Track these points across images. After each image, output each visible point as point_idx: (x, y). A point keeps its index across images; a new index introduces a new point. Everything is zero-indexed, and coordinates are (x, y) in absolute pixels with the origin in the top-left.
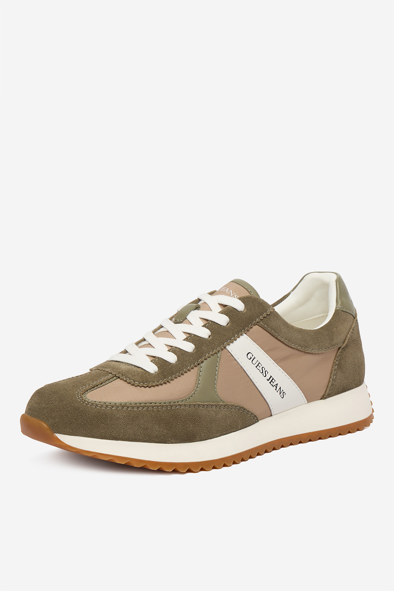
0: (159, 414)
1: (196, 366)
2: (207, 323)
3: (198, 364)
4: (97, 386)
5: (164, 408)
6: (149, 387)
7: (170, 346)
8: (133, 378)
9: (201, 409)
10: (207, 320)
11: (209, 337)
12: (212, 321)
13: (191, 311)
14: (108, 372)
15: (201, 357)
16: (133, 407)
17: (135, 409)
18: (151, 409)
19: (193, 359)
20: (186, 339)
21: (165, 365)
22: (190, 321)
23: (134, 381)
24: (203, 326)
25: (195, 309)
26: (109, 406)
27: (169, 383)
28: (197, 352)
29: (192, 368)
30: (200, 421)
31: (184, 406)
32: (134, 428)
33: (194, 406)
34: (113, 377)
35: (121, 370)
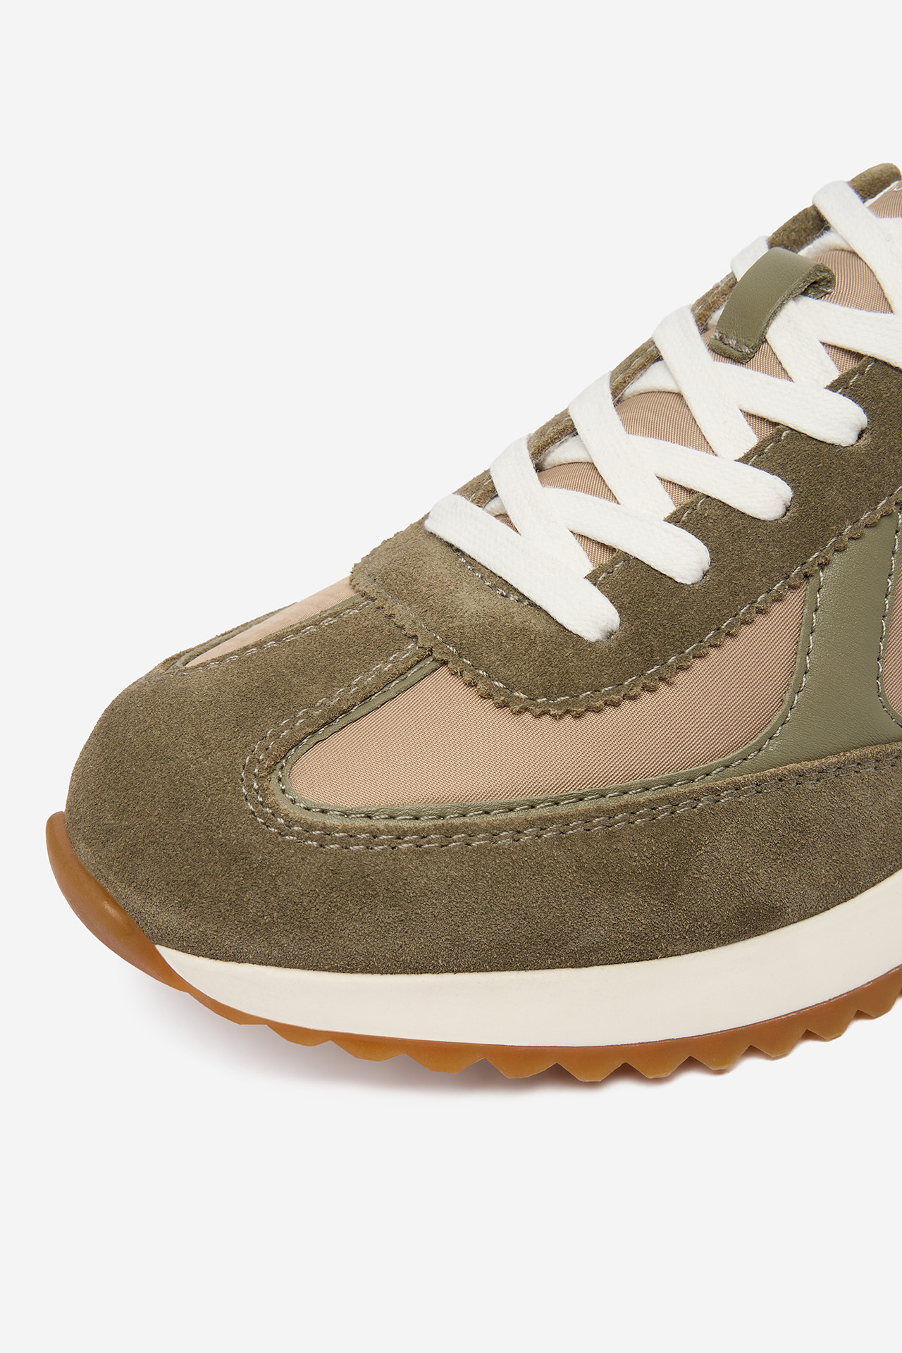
0: (617, 850)
1: (793, 588)
2: (853, 373)
3: (807, 576)
4: (346, 712)
5: (641, 816)
6: (576, 718)
7: (681, 486)
8: (504, 672)
9: (812, 791)
10: (858, 356)
11: (860, 436)
12: (876, 360)
13: (782, 305)
14: (402, 627)
15: (816, 543)
16: (493, 832)
17: (505, 841)
18: (576, 827)
19: (783, 555)
20: (755, 458)
21: (653, 595)
22: (780, 358)
23: (510, 687)
24: (833, 387)
25: (805, 293)
26: (382, 833)
27: (670, 684)
28: (797, 520)
29: (779, 599)
30: (803, 845)
31: (730, 795)
32: (496, 925)
33: (780, 780)
34: (418, 662)
35: (457, 623)
